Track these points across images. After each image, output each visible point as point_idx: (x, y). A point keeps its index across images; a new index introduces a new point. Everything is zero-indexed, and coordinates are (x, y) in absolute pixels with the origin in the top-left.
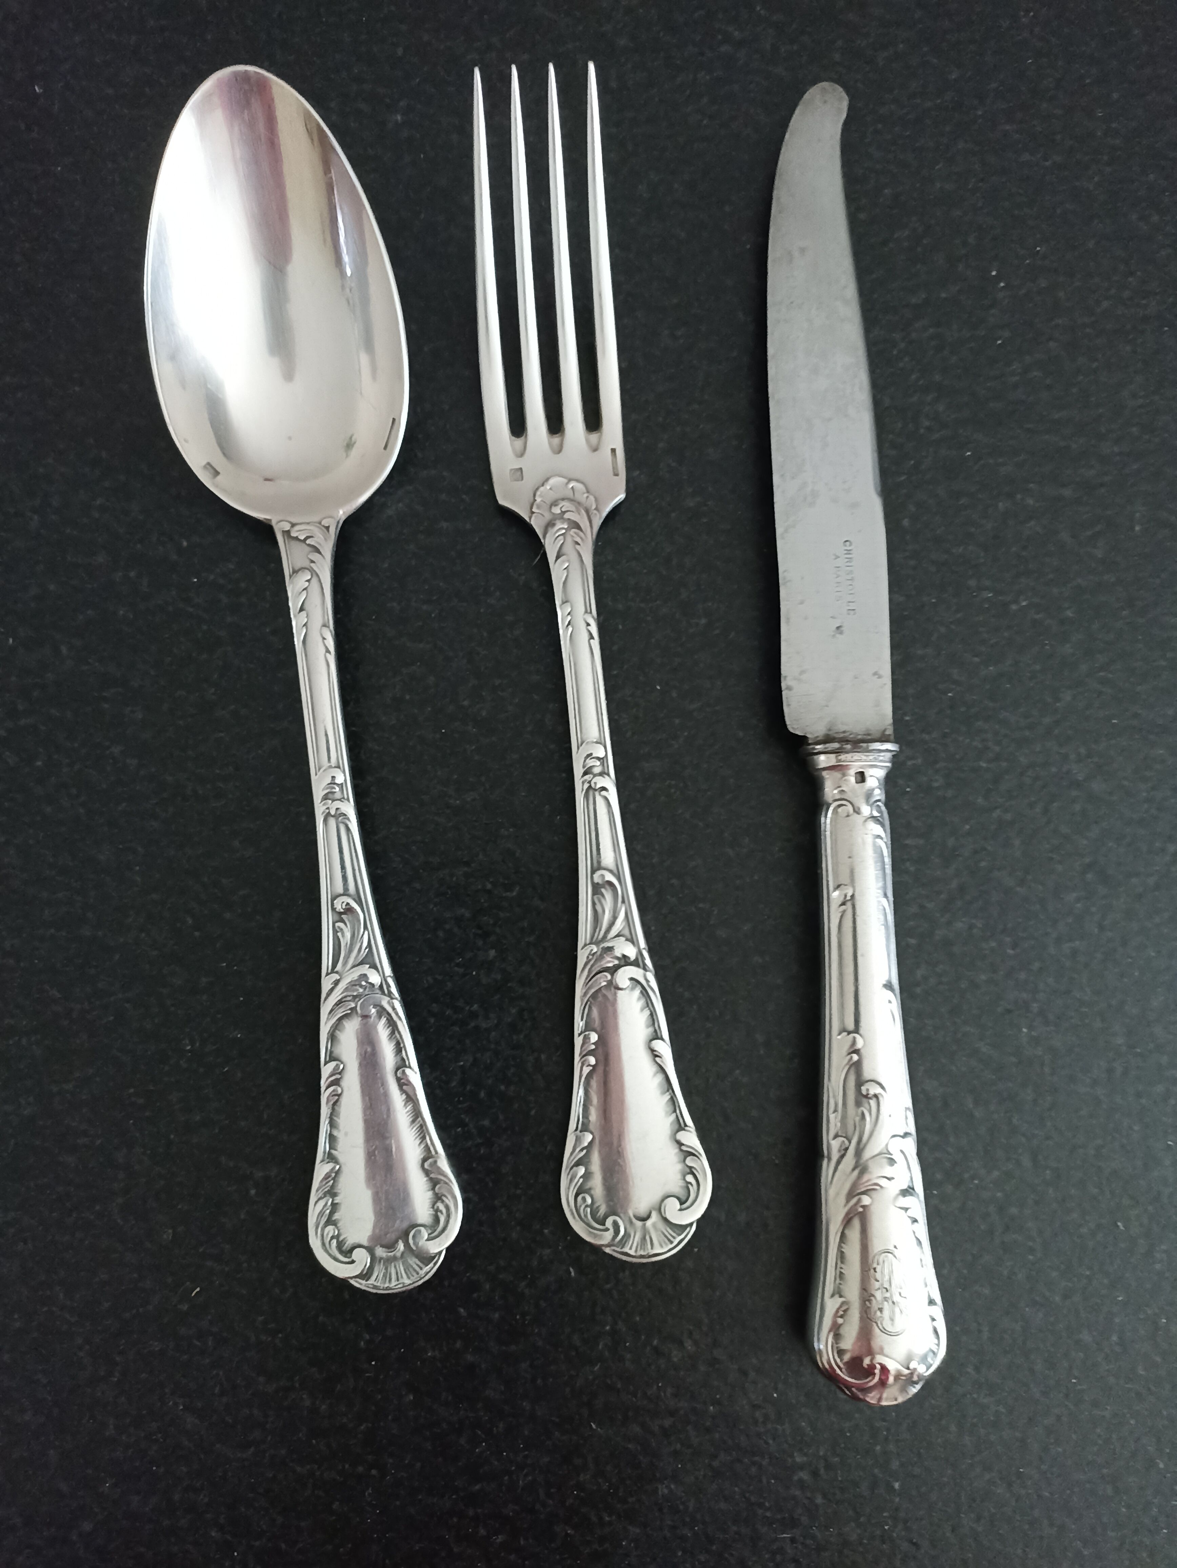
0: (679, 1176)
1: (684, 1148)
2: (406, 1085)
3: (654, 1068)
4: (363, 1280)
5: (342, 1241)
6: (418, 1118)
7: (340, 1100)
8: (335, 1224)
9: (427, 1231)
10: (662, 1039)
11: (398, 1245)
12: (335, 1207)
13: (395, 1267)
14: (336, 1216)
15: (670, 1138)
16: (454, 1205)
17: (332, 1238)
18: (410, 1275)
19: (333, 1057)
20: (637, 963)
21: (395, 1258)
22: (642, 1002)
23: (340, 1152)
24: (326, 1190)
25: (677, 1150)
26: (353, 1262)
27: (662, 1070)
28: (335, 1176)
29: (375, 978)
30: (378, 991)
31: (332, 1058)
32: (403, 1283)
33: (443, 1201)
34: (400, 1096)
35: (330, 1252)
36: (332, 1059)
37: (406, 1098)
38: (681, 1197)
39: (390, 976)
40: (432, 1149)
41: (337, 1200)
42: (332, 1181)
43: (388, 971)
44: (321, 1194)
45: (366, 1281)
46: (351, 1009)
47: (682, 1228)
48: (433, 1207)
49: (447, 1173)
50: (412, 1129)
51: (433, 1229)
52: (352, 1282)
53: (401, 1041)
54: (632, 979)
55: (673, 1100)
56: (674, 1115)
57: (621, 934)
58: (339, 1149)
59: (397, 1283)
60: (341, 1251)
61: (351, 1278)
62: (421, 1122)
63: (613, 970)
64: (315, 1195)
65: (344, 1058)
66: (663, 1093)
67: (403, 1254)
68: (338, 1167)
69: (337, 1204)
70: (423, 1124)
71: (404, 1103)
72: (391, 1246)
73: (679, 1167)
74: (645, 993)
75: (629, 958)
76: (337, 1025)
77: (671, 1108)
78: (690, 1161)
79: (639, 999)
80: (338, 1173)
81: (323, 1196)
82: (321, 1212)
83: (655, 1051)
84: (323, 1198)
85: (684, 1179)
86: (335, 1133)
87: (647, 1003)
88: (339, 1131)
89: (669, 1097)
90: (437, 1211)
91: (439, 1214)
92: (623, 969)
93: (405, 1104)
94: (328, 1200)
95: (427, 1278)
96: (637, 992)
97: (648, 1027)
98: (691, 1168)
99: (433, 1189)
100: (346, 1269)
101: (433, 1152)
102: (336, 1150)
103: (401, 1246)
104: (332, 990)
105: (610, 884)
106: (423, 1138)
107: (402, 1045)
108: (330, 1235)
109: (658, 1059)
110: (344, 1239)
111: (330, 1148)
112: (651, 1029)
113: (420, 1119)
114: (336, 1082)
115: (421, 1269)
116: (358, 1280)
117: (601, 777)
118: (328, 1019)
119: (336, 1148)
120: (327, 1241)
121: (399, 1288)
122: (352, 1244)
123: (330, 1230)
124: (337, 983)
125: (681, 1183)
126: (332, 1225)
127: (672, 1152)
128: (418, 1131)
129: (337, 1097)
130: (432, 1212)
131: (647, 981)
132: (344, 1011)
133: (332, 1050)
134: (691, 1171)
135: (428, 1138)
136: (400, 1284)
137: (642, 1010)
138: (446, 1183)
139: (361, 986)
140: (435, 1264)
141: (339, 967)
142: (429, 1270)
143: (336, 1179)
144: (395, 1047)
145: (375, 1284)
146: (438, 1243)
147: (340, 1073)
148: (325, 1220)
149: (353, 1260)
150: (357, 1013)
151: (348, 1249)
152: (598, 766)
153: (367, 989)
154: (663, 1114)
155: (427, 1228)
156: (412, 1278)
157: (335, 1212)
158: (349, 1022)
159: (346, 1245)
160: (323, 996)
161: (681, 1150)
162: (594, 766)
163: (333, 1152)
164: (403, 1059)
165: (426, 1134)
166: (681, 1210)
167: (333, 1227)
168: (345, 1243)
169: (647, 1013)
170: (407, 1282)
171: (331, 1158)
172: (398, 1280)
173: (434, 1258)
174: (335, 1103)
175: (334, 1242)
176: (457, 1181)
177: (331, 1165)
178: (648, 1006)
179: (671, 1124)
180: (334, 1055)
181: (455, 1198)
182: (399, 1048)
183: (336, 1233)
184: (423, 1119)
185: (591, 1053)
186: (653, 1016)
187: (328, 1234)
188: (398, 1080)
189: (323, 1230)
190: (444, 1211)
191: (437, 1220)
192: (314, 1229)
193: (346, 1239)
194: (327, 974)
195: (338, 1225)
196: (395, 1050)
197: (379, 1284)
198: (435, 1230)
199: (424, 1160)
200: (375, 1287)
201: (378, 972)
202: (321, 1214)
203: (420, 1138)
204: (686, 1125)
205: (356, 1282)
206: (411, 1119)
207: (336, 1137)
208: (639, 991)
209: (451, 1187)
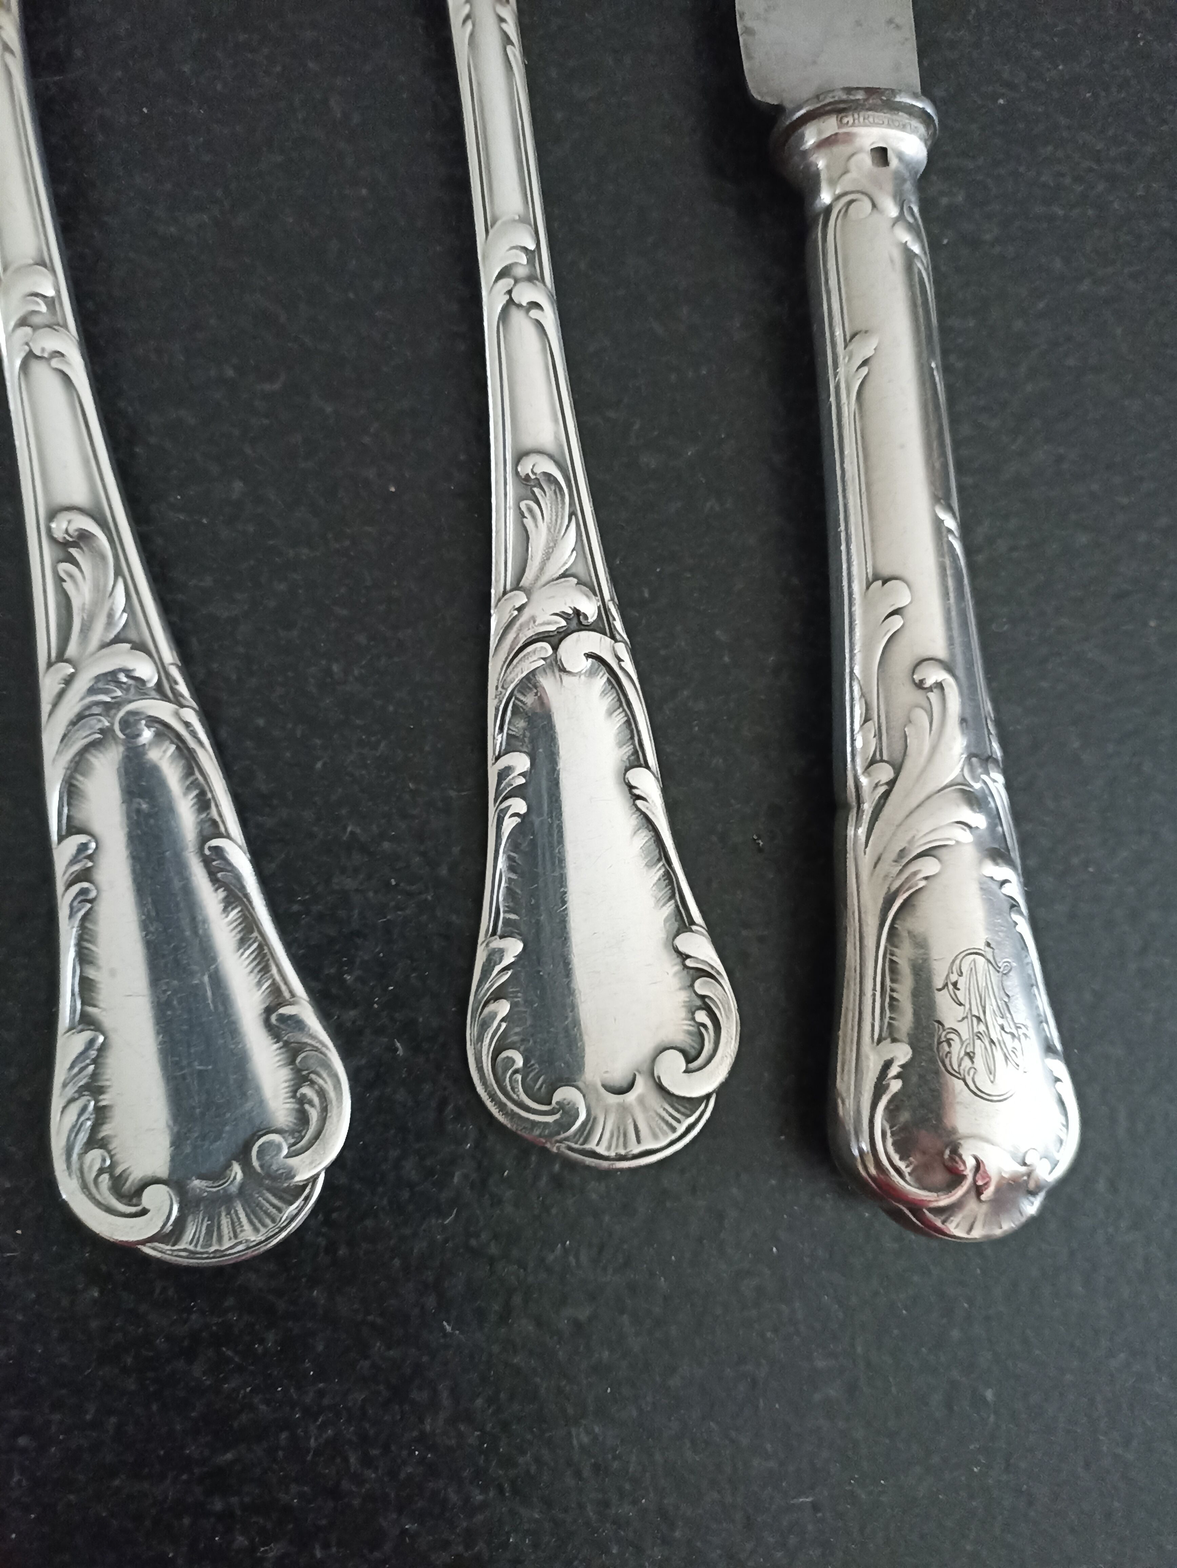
0: (683, 1013)
1: (688, 963)
2: (222, 870)
3: (632, 821)
4: (167, 1245)
5: (121, 1175)
6: (252, 932)
7: (96, 908)
8: (103, 1144)
9: (286, 1140)
10: (647, 767)
11: (231, 1171)
12: (101, 1114)
13: (229, 1213)
14: (106, 1131)
15: (666, 946)
16: (335, 1088)
17: (101, 1171)
18: (259, 1225)
19: (75, 827)
20: (602, 626)
21: (227, 1200)
22: (609, 700)
23: (104, 1010)
24: (81, 1083)
25: (678, 968)
26: (144, 1212)
27: (649, 823)
28: (98, 1056)
29: (146, 670)
30: (153, 694)
31: (72, 828)
32: (247, 1241)
33: (312, 1083)
34: (214, 895)
35: (98, 1197)
36: (74, 830)
37: (226, 898)
38: (688, 1048)
39: (172, 664)
40: (283, 988)
41: (106, 1100)
42: (92, 1067)
43: (168, 655)
44: (70, 1091)
45: (173, 1245)
46: (102, 731)
47: (691, 1104)
48: (294, 1096)
49: (316, 1031)
50: (242, 954)
51: (297, 1135)
52: (147, 1250)
53: (207, 788)
54: (588, 656)
55: (669, 877)
56: (673, 901)
57: (568, 573)
58: (102, 1005)
59: (234, 1242)
60: (120, 1195)
61: (144, 1242)
62: (259, 938)
63: (555, 639)
64: (61, 1095)
65: (97, 826)
66: (650, 865)
67: (242, 1186)
68: (101, 1039)
69: (104, 1107)
70: (263, 943)
71: (222, 906)
72: (219, 1174)
73: (683, 996)
74: (615, 681)
75: (586, 617)
76: (77, 764)
77: (667, 891)
78: (702, 987)
79: (604, 693)
80: (102, 1049)
81: (76, 1095)
82: (74, 1126)
83: (635, 788)
84: (77, 1099)
85: (693, 1019)
86: (91, 973)
87: (619, 700)
88: (99, 968)
89: (662, 871)
90: (302, 1101)
91: (307, 1106)
92: (575, 635)
93: (225, 909)
94: (89, 1101)
95: (294, 1225)
96: (601, 680)
97: (620, 745)
98: (703, 997)
99: (292, 1061)
100: (132, 1227)
101: (287, 995)
102: (95, 1006)
103: (237, 1171)
104: (61, 694)
105: (549, 477)
106: (265, 970)
107: (209, 796)
108: (97, 1166)
109: (639, 803)
110: (124, 1171)
111: (83, 1004)
112: (627, 750)
113: (255, 934)
114: (85, 875)
115: (280, 1210)
116: (156, 1244)
117: (530, 284)
118: (59, 752)
119: (96, 1003)
120: (91, 1176)
121: (239, 1252)
122: (141, 1180)
123: (95, 1157)
124: (69, 681)
125: (687, 1026)
126: (100, 1147)
127: (670, 968)
128: (254, 959)
129: (89, 905)
130: (291, 1105)
131: (620, 660)
132: (90, 735)
133: (71, 813)
134: (705, 1004)
135: (274, 970)
136: (241, 1243)
137: (610, 713)
138: (317, 1050)
139: (119, 684)
140: (307, 1199)
141: (72, 650)
142: (296, 1211)
143: (100, 1060)
144: (195, 800)
145: (191, 1248)
146: (308, 1162)
147: (90, 857)
148: (85, 1140)
149: (144, 1208)
150: (115, 737)
151: (133, 1189)
152: (522, 265)
153: (132, 690)
154: (652, 902)
155: (287, 1135)
156: (263, 1230)
157: (103, 1124)
158: (100, 755)
159: (128, 1184)
160: (45, 707)
161: (685, 967)
162: (516, 263)
163: (90, 1009)
164: (214, 823)
165: (271, 962)
166: (685, 1072)
167: (101, 1151)
168: (126, 1180)
169: (619, 719)
170: (254, 1238)
171: (87, 1021)
172: (236, 1236)
173: (304, 1187)
174: (85, 918)
175: (105, 1178)
176: (335, 1045)
177: (87, 1035)
178: (621, 705)
179: (666, 921)
180: (76, 823)
181: (335, 1077)
182: (204, 802)
183: (108, 1162)
184: (262, 934)
185: (518, 792)
186: (631, 723)
187: (91, 1167)
188: (206, 862)
189: (81, 1156)
190: (316, 1100)
191: (303, 1119)
192: (64, 1157)
193: (128, 1172)
194: (50, 665)
195: (111, 1147)
196: (196, 807)
197: (199, 1249)
198: (303, 1137)
199: (269, 1011)
200: (192, 1254)
201: (150, 655)
202: (76, 1129)
203: (259, 971)
204: (692, 922)
205: (154, 1249)
206: (239, 936)
207: (92, 980)
208: (605, 679)
209: (325, 1055)
